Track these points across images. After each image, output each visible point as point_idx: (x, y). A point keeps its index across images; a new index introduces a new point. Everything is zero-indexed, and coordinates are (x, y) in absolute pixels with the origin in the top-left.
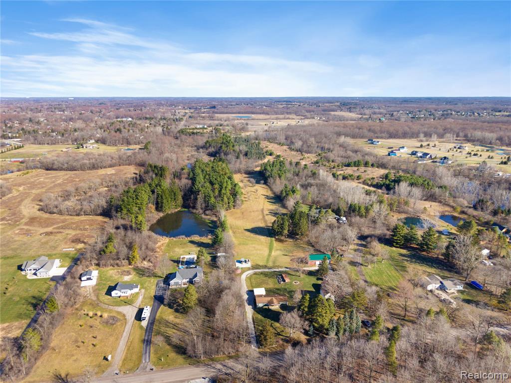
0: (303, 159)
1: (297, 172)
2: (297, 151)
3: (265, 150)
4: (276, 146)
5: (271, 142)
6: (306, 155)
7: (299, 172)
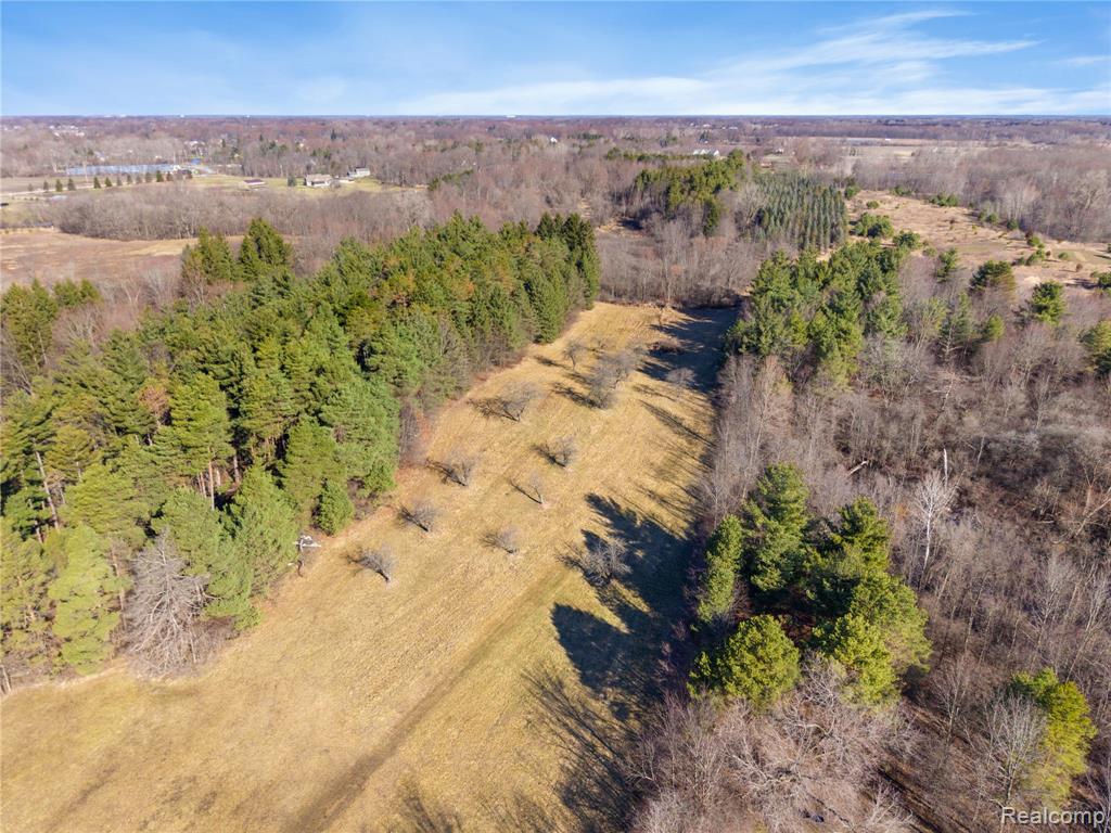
0: (1029, 262)
1: (971, 333)
2: (1008, 225)
3: (854, 216)
4: (916, 205)
5: (902, 194)
6: (1052, 246)
7: (986, 332)
